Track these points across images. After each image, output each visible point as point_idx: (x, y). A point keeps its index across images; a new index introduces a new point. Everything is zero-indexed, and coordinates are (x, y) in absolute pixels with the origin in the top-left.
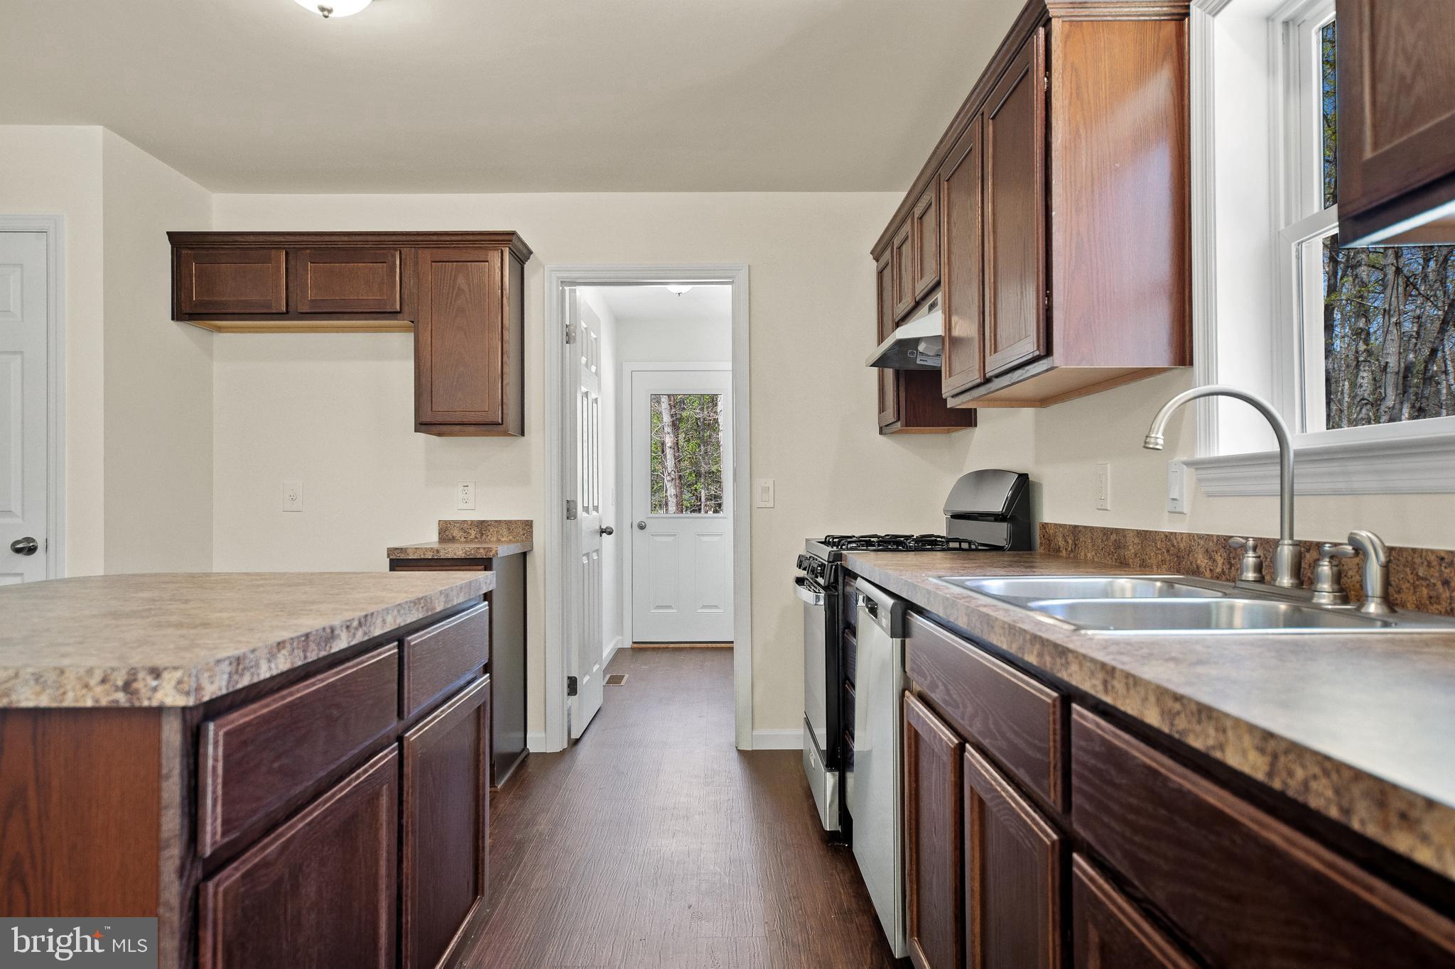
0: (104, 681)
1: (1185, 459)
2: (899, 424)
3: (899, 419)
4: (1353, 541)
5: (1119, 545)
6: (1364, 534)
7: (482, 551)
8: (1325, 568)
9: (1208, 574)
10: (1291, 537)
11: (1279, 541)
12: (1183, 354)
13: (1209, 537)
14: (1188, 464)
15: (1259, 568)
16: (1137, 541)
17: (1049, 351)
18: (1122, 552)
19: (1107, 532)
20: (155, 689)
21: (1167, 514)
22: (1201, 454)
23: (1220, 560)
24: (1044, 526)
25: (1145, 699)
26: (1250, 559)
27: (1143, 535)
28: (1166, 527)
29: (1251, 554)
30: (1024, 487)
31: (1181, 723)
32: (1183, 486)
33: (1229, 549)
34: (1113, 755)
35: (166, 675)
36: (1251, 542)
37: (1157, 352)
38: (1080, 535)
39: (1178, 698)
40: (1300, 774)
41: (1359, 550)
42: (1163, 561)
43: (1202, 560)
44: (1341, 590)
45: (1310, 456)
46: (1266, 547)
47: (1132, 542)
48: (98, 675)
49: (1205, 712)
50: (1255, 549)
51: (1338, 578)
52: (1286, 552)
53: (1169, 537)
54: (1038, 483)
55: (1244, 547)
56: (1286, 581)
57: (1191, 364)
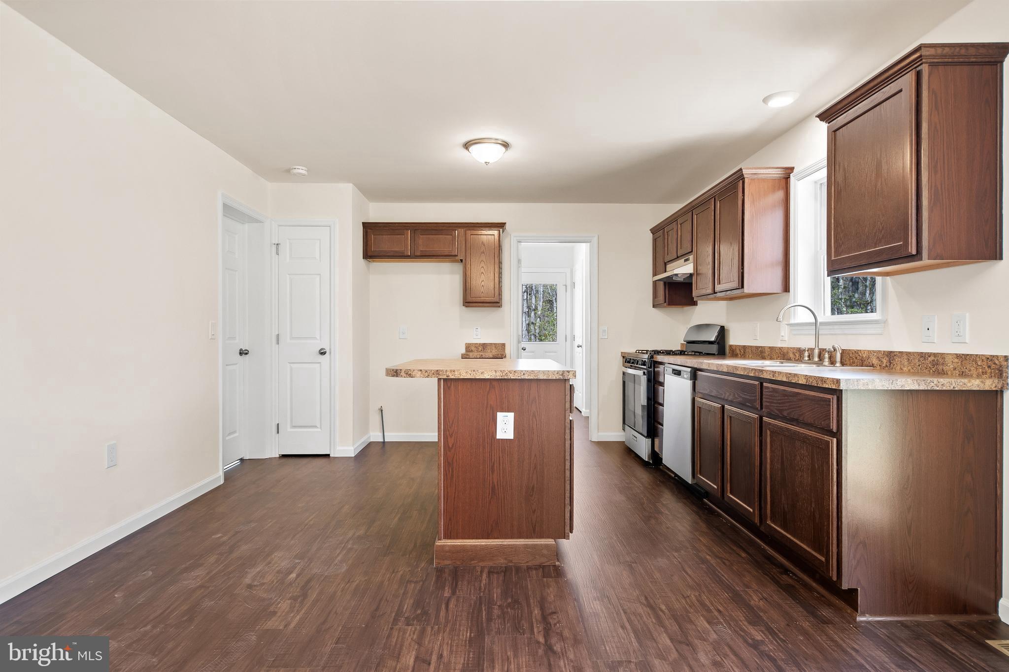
0: (557, 373)
1: (786, 323)
2: (665, 304)
3: (665, 302)
4: (833, 347)
5: (762, 352)
6: (836, 345)
7: (500, 355)
8: (827, 355)
9: (793, 360)
10: (818, 347)
11: (814, 348)
12: (786, 288)
13: (794, 348)
14: (787, 325)
15: (809, 356)
16: (769, 350)
17: (743, 287)
18: (763, 354)
19: (757, 348)
20: (568, 375)
21: (780, 341)
22: (792, 321)
23: (797, 355)
24: (731, 346)
25: (783, 376)
26: (806, 354)
27: (771, 348)
28: (779, 345)
29: (807, 352)
30: (722, 331)
31: (790, 379)
32: (785, 332)
33: (801, 351)
34: (774, 390)
35: (570, 372)
36: (807, 349)
37: (777, 286)
38: (747, 349)
39: (790, 374)
40: (811, 380)
41: (835, 350)
42: (779, 357)
43: (791, 355)
44: (831, 361)
45: (823, 324)
46: (811, 350)
47: (767, 350)
48: (556, 372)
49: (795, 375)
50: (808, 351)
51: (830, 358)
52: (816, 352)
53: (780, 348)
54: (727, 330)
55: (804, 350)
56: (816, 359)
57: (789, 292)
